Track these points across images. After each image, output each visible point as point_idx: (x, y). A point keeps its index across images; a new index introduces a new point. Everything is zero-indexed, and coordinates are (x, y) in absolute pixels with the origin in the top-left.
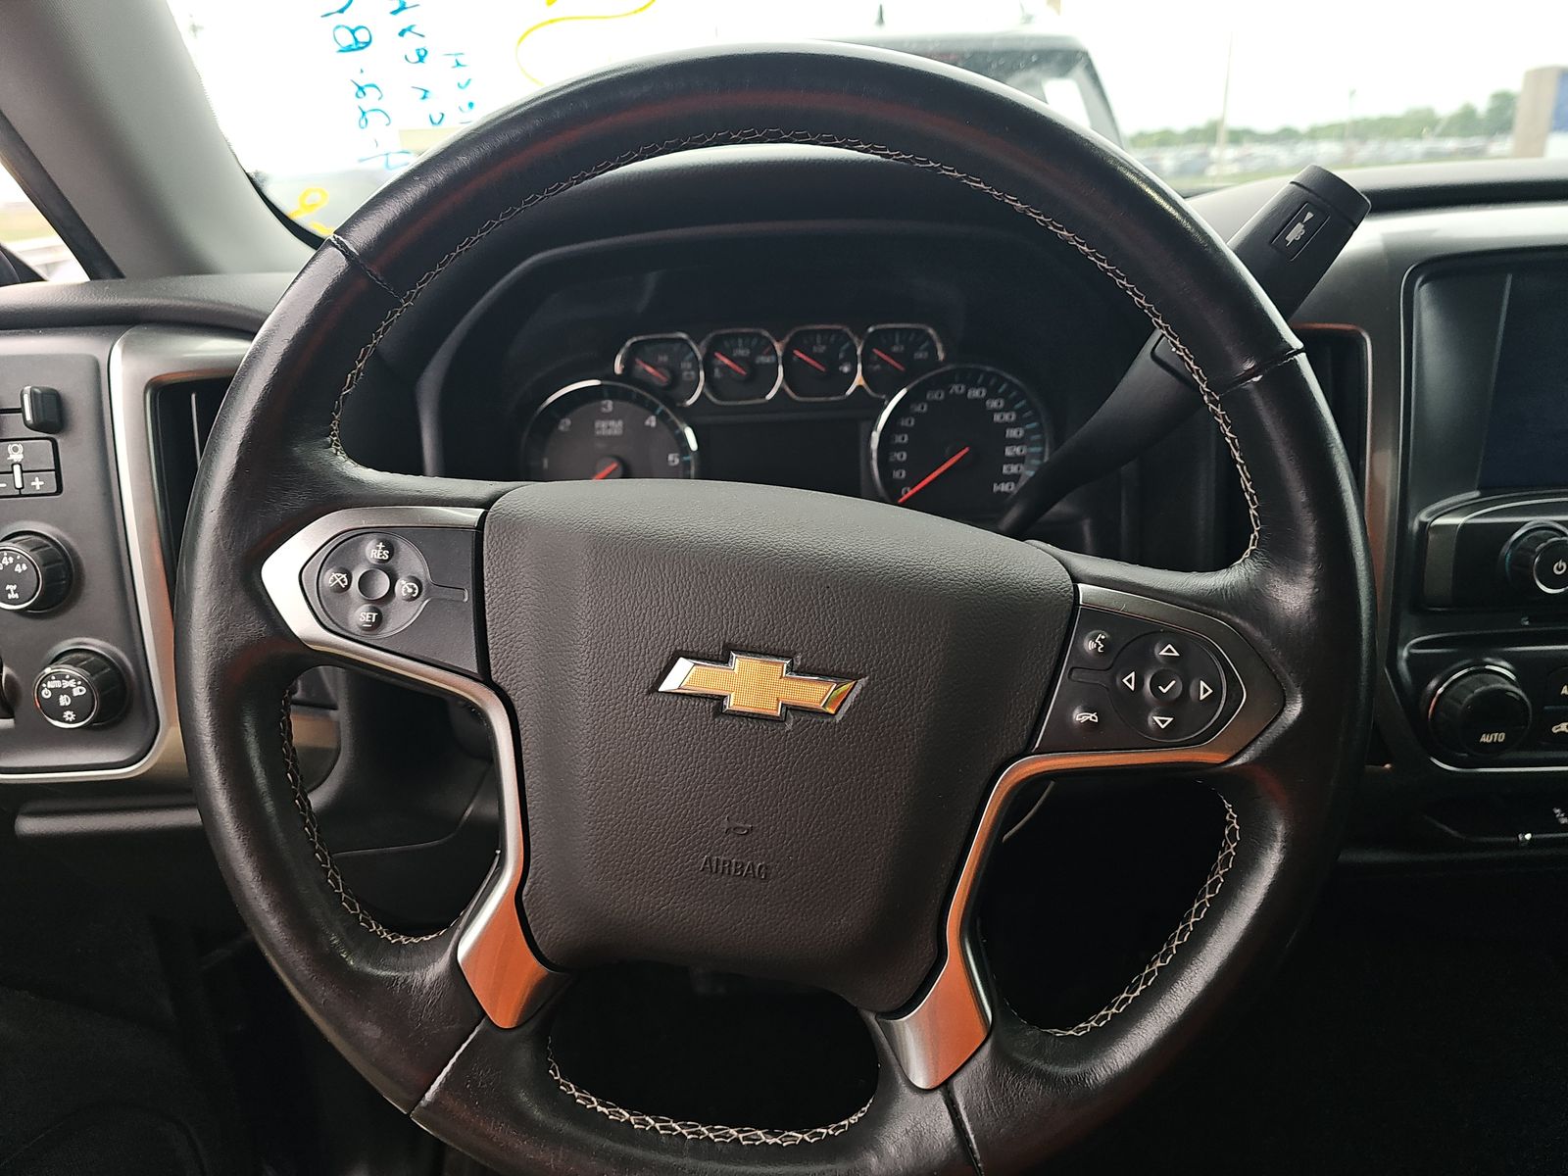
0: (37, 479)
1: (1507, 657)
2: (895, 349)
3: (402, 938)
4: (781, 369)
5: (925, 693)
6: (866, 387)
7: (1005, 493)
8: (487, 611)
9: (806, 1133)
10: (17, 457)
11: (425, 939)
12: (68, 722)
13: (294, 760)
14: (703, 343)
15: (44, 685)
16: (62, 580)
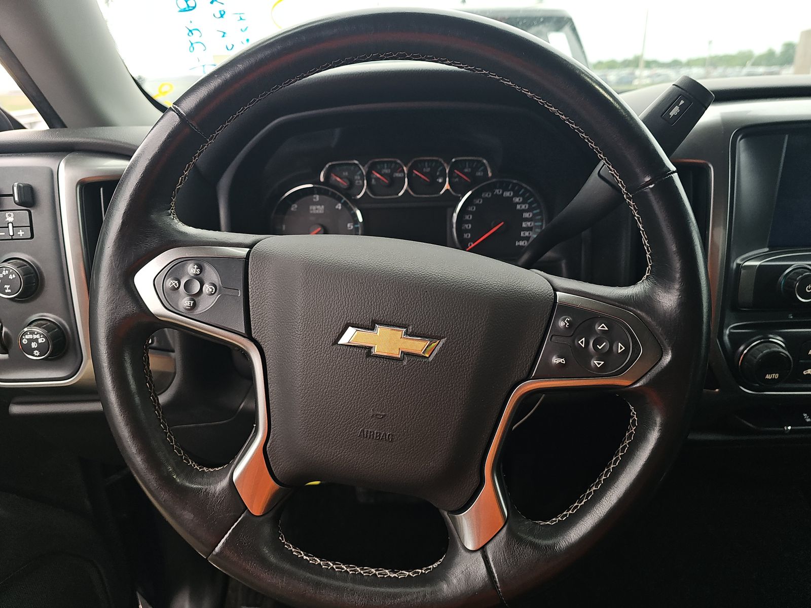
0: (21, 231)
1: (780, 335)
2: (466, 170)
3: (205, 469)
4: (406, 180)
5: (476, 347)
6: (451, 190)
7: (522, 246)
8: (250, 301)
9: (411, 571)
10: (10, 219)
11: (217, 469)
12: (36, 356)
13: (150, 376)
14: (366, 166)
15: (24, 337)
16: (34, 283)
